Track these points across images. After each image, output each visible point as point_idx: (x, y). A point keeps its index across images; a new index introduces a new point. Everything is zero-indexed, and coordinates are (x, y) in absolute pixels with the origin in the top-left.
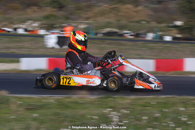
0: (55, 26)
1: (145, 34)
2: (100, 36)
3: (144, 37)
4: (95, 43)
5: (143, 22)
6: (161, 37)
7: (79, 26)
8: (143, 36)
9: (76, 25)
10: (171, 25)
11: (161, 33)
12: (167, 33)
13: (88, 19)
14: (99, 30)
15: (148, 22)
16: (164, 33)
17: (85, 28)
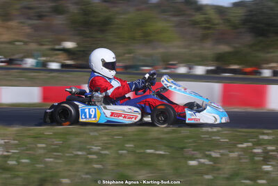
1: (22, 59)
3: (20, 65)
5: (17, 43)
6: (44, 64)
8: (19, 62)
10: (57, 47)
11: (44, 59)
12: (53, 59)
15: (26, 43)
16: (48, 59)
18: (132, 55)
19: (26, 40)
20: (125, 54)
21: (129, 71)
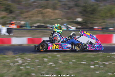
0: (7, 23)
2: (33, 28)
4: (30, 32)
7: (21, 23)
9: (19, 22)
10: (75, 21)
13: (26, 18)
14: (33, 25)
15: (62, 19)
17: (24, 24)
18: (105, 23)
19: (62, 18)
20: (102, 23)
21: (104, 30)
